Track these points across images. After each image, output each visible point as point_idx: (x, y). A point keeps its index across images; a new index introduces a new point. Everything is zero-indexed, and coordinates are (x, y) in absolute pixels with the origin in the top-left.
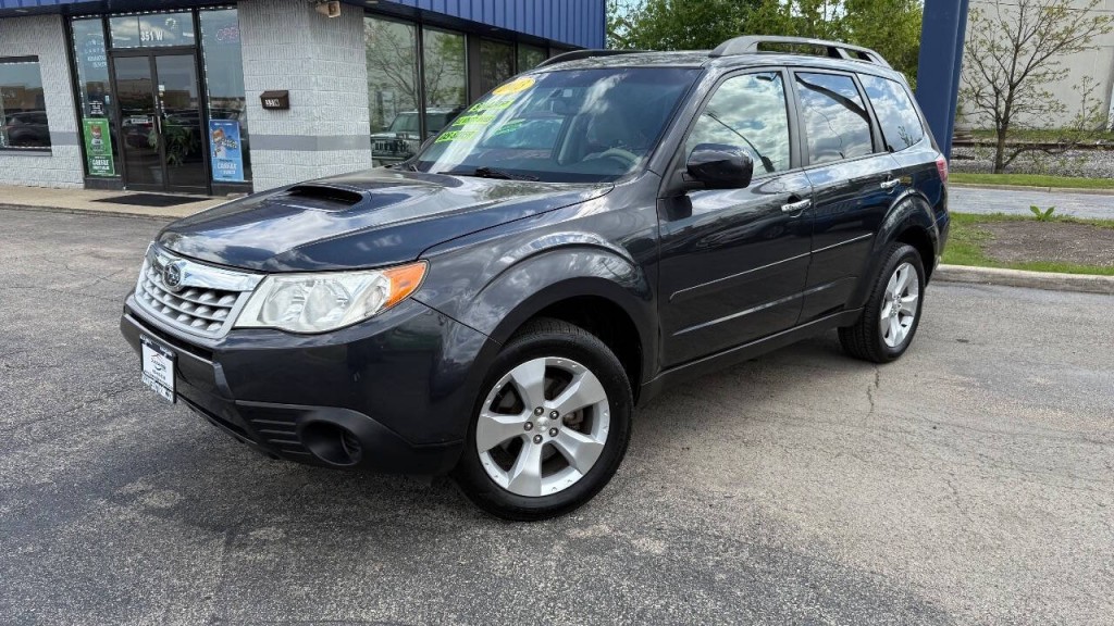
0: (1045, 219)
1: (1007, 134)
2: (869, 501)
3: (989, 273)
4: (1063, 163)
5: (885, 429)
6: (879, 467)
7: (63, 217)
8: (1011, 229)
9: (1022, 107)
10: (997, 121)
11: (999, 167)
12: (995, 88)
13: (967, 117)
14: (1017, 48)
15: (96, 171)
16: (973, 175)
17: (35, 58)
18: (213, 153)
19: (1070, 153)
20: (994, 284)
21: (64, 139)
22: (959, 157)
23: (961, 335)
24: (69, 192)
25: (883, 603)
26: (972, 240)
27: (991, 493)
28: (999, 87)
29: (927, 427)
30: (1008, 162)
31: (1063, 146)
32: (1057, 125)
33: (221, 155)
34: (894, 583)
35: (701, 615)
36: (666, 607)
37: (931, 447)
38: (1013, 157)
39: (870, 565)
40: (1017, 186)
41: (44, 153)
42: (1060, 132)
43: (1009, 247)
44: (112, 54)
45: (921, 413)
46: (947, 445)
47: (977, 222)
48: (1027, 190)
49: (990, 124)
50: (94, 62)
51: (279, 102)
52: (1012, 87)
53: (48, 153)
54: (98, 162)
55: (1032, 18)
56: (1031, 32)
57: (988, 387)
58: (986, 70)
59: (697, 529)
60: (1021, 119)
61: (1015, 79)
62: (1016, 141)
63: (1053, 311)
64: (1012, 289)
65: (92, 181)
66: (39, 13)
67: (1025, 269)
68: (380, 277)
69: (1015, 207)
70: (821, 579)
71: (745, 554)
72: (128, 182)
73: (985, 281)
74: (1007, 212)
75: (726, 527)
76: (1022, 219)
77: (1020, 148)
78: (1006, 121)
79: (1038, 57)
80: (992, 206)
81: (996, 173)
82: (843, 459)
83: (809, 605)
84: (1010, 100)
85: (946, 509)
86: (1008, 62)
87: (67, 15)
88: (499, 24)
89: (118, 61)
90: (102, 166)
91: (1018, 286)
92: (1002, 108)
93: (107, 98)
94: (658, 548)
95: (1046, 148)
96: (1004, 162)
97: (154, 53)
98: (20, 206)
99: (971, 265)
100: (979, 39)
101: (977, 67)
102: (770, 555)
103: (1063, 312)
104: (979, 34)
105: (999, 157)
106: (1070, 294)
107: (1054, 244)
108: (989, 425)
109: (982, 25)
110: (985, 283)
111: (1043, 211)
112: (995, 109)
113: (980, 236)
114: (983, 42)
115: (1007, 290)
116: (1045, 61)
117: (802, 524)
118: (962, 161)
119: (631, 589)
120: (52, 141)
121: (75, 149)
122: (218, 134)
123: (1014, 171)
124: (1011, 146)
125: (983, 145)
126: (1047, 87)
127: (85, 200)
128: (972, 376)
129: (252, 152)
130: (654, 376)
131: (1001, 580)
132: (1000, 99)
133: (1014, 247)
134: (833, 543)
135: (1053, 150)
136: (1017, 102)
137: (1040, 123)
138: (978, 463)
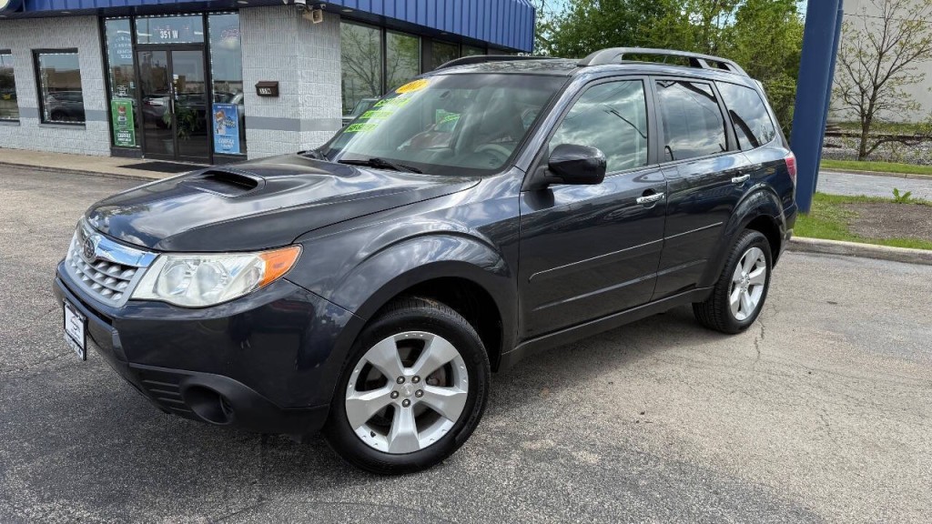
0: (902, 201)
1: (870, 127)
2: (758, 429)
3: (854, 247)
4: (918, 153)
5: (769, 372)
6: (766, 403)
7: (96, 180)
8: (873, 210)
9: (883, 105)
10: (862, 117)
11: (863, 155)
12: (861, 88)
13: (836, 113)
14: (881, 54)
15: (120, 142)
16: (840, 162)
17: (75, 50)
18: (215, 131)
19: (924, 144)
20: (858, 256)
21: (96, 115)
22: (828, 146)
23: (831, 298)
24: (100, 159)
25: (771, 508)
26: (840, 218)
27: (856, 425)
28: (865, 87)
29: (803, 372)
30: (870, 151)
31: (918, 139)
32: (914, 120)
33: (222, 132)
34: (779, 493)
35: (629, 511)
36: (602, 503)
37: (808, 388)
38: (875, 147)
39: (759, 478)
40: (877, 172)
41: (80, 127)
42: (917, 127)
43: (869, 225)
44: (136, 48)
45: (799, 361)
46: (820, 387)
47: (844, 203)
48: (884, 175)
49: (856, 118)
50: (122, 53)
51: (271, 90)
52: (876, 88)
53: (82, 127)
54: (124, 135)
55: (894, 30)
56: (893, 42)
57: (853, 341)
58: (854, 73)
59: (623, 446)
60: (882, 115)
61: (879, 81)
62: (877, 133)
63: (908, 280)
64: (873, 261)
65: (117, 151)
66: (79, 14)
67: (885, 244)
68: (256, 259)
69: (876, 190)
70: (722, 487)
71: (661, 467)
72: (146, 151)
73: (851, 253)
74: (870, 195)
75: (645, 445)
76: (882, 201)
77: (881, 140)
78: (869, 116)
79: (898, 63)
80: (857, 189)
81: (860, 160)
82: (735, 396)
83: (713, 507)
84: (873, 99)
85: (820, 438)
86: (873, 67)
87: (102, 16)
88: (449, 29)
89: (141, 55)
90: (125, 138)
91: (879, 258)
92: (867, 106)
93: (132, 84)
94: (593, 459)
95: (903, 139)
96: (867, 150)
97: (170, 48)
98: (61, 169)
99: (840, 240)
100: (849, 47)
101: (846, 71)
102: (681, 467)
103: (917, 282)
104: (848, 42)
105: (863, 146)
106: (921, 266)
107: (909, 223)
108: (854, 372)
109: (850, 35)
110: (850, 255)
111: (901, 195)
112: (861, 107)
113: (847, 215)
114: (851, 50)
115: (871, 262)
116: (905, 66)
117: (705, 445)
118: (831, 149)
119: (574, 489)
120: (86, 117)
121: (105, 124)
122: (220, 116)
123: (875, 159)
124: (873, 137)
125: (849, 135)
126: (906, 89)
127: (112, 166)
128: (841, 332)
129: (247, 130)
130: (515, 346)
131: (864, 494)
132: (865, 97)
133: (874, 225)
134: (730, 461)
135: (909, 142)
136: (879, 100)
137: (898, 119)
138: (844, 402)
